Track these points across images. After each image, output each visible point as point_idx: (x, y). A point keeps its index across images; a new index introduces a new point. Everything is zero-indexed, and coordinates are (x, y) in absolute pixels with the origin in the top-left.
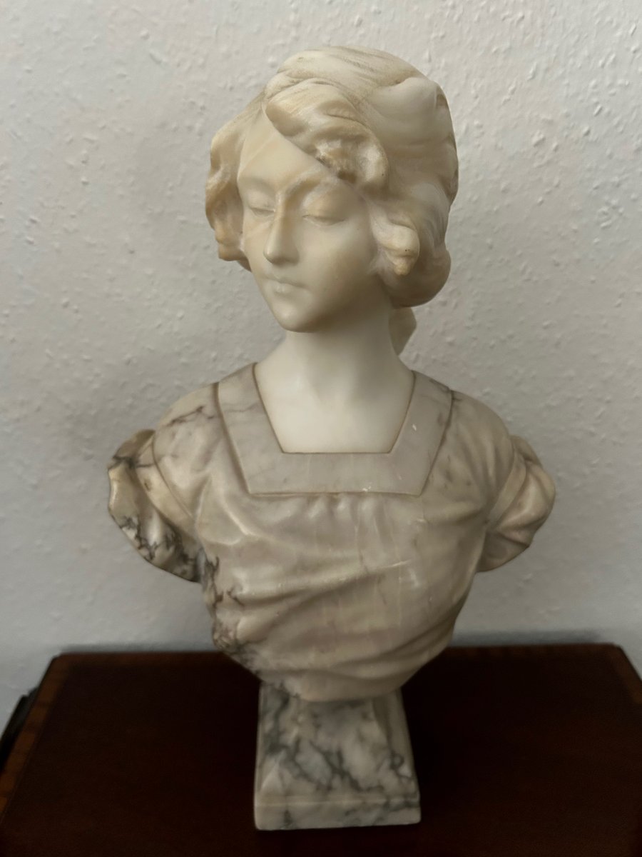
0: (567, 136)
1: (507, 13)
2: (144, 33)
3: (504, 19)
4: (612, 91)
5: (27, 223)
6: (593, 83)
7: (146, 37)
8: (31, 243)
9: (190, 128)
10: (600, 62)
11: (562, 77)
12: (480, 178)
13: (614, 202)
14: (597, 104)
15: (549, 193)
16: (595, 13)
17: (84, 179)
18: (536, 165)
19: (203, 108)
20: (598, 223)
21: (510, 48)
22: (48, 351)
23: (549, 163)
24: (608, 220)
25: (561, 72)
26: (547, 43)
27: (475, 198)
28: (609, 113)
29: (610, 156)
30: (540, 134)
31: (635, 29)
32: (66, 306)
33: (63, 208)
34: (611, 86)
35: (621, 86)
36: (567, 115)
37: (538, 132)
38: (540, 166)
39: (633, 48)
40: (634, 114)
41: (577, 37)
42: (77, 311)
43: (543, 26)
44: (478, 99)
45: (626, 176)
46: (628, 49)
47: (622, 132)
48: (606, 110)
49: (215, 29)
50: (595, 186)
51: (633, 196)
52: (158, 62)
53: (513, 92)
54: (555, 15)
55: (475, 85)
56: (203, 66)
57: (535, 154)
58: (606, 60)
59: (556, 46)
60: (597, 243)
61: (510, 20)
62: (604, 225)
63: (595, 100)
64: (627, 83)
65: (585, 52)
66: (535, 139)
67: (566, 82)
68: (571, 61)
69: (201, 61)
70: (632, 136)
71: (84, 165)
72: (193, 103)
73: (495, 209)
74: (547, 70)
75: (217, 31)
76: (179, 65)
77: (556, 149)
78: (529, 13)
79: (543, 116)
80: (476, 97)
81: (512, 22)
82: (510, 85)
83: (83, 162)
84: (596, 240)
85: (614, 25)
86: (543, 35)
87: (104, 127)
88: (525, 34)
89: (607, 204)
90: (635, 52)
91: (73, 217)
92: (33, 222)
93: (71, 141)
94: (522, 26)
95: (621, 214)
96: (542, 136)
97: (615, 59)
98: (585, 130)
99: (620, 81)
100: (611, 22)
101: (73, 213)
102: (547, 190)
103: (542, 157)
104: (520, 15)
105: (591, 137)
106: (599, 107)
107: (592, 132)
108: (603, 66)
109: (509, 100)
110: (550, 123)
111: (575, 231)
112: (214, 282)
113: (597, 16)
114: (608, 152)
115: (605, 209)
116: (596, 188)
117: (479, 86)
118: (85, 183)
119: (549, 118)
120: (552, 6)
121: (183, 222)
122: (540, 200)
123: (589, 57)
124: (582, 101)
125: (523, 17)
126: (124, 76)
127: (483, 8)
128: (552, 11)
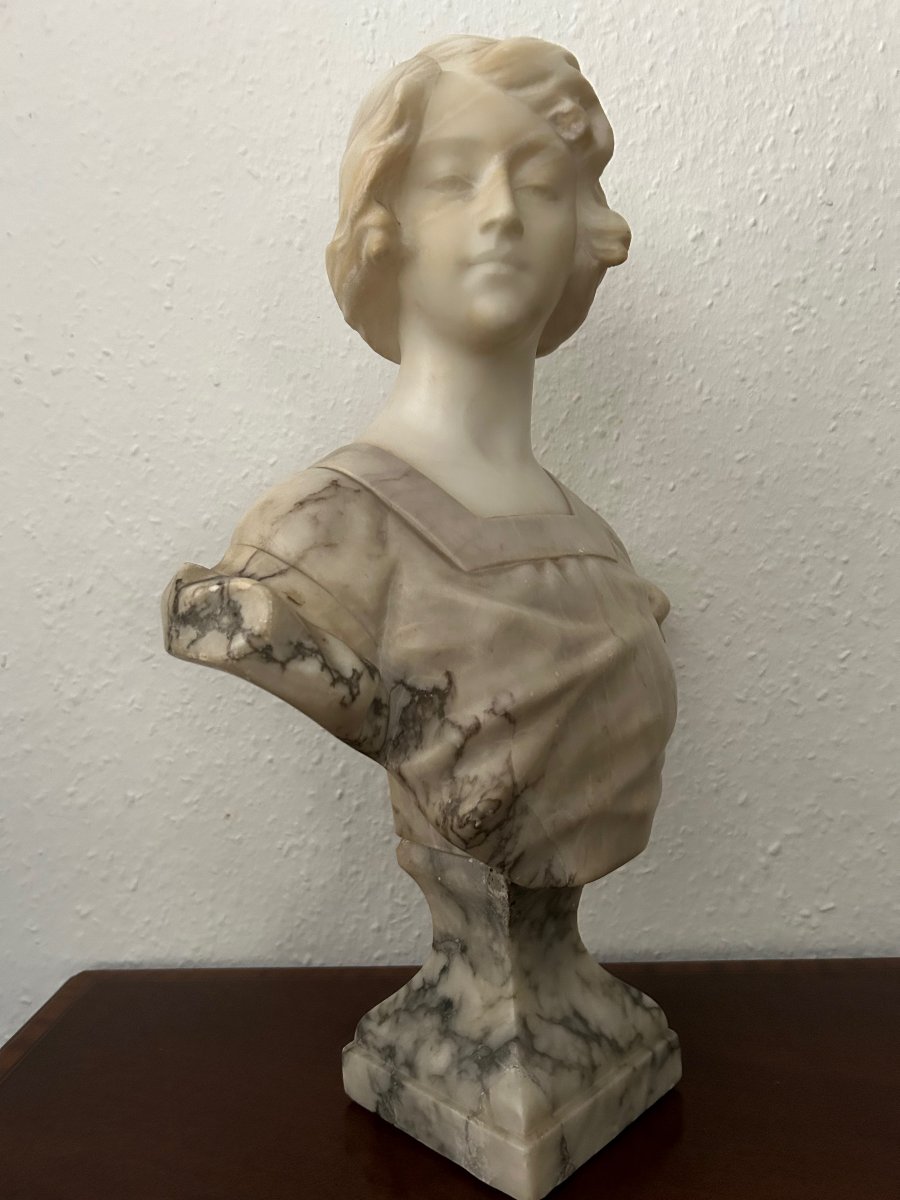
0: (730, 229)
1: (640, 105)
2: (242, 149)
3: (638, 111)
4: (777, 176)
5: (100, 356)
6: (751, 170)
7: (245, 153)
8: (101, 379)
9: (290, 243)
10: (757, 148)
11: (715, 165)
12: (631, 282)
13: (802, 301)
14: (760, 191)
15: (719, 294)
16: (742, 98)
17: (167, 304)
18: (697, 263)
19: (304, 221)
20: (787, 328)
21: (648, 140)
22: (107, 513)
23: (713, 259)
24: (800, 321)
25: (711, 161)
26: (691, 132)
27: (627, 305)
28: (777, 200)
29: (788, 248)
30: (697, 228)
31: (793, 108)
32: (135, 453)
33: (141, 337)
34: (774, 171)
35: (788, 170)
36: (727, 206)
37: (694, 227)
38: (703, 264)
39: (793, 130)
40: (808, 202)
41: (725, 122)
42: (147, 460)
43: (683, 114)
44: (618, 194)
45: (811, 270)
46: (788, 131)
47: (798, 220)
48: (773, 198)
49: (318, 141)
50: (774, 283)
51: (825, 293)
52: (257, 177)
53: (658, 185)
54: (696, 102)
55: (612, 181)
56: (305, 178)
57: (695, 250)
58: (763, 145)
59: (701, 135)
60: (789, 352)
61: (645, 111)
62: (794, 329)
63: (756, 187)
64: (793, 167)
65: (737, 138)
66: (691, 235)
67: (719, 170)
68: (722, 149)
69: (302, 174)
70: (811, 224)
71: (168, 288)
72: (293, 217)
73: (654, 316)
74: (695, 160)
75: (320, 145)
76: (278, 179)
77: (720, 244)
78: (665, 103)
79: (697, 209)
80: (616, 193)
81: (647, 113)
82: (653, 178)
83: (168, 285)
84: (788, 348)
85: (767, 106)
86: (685, 123)
87: (193, 248)
88: (664, 124)
89: (795, 303)
90: (797, 132)
91: (152, 347)
92: (107, 354)
93: (157, 263)
94: (659, 117)
95: (815, 315)
96: (699, 231)
97: (774, 141)
98: (751, 221)
99: (783, 166)
100: (764, 104)
101: (152, 343)
102: (716, 291)
103: (705, 253)
104: (656, 105)
105: (760, 228)
106: (763, 196)
107: (761, 222)
108: (761, 150)
109: (655, 194)
110: (708, 215)
111: (760, 338)
112: (314, 418)
113: (745, 99)
114: (784, 244)
115: (792, 309)
116: (776, 286)
117: (617, 181)
118: (168, 309)
119: (706, 209)
120: (691, 93)
121: (279, 348)
122: (709, 302)
123: (743, 142)
124: (742, 190)
125: (660, 107)
126: (219, 193)
127: (612, 101)
128: (692, 99)
